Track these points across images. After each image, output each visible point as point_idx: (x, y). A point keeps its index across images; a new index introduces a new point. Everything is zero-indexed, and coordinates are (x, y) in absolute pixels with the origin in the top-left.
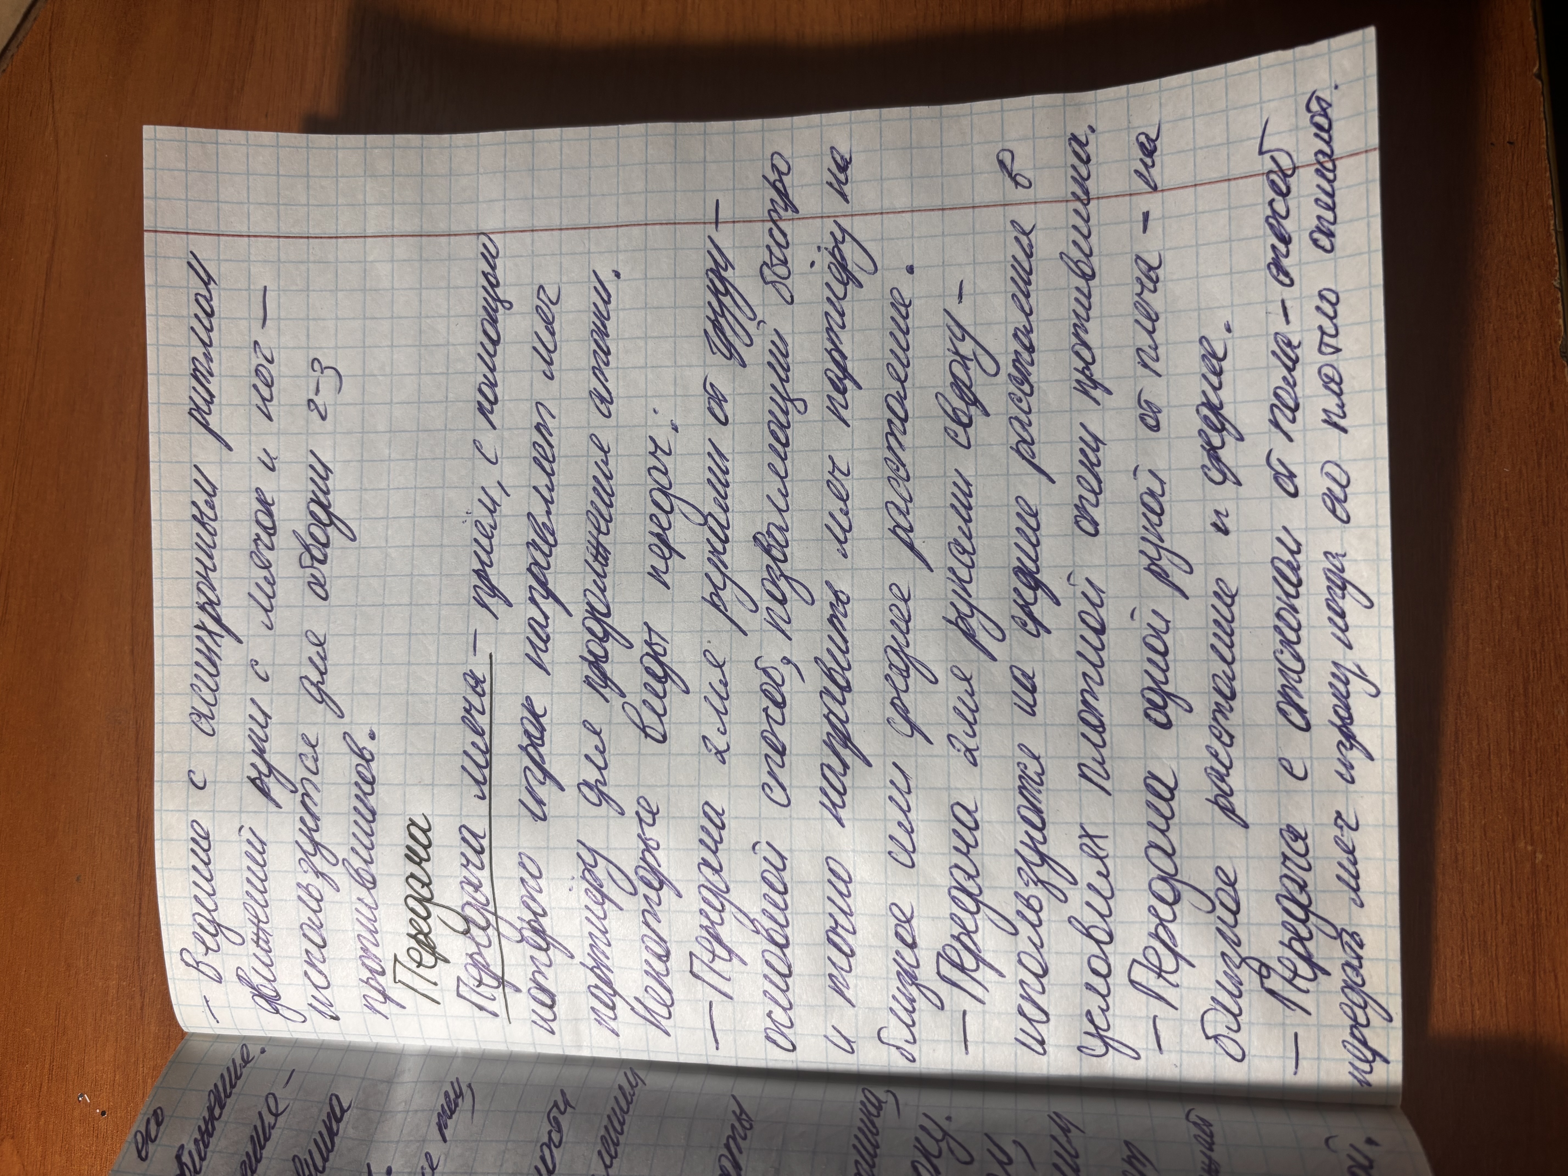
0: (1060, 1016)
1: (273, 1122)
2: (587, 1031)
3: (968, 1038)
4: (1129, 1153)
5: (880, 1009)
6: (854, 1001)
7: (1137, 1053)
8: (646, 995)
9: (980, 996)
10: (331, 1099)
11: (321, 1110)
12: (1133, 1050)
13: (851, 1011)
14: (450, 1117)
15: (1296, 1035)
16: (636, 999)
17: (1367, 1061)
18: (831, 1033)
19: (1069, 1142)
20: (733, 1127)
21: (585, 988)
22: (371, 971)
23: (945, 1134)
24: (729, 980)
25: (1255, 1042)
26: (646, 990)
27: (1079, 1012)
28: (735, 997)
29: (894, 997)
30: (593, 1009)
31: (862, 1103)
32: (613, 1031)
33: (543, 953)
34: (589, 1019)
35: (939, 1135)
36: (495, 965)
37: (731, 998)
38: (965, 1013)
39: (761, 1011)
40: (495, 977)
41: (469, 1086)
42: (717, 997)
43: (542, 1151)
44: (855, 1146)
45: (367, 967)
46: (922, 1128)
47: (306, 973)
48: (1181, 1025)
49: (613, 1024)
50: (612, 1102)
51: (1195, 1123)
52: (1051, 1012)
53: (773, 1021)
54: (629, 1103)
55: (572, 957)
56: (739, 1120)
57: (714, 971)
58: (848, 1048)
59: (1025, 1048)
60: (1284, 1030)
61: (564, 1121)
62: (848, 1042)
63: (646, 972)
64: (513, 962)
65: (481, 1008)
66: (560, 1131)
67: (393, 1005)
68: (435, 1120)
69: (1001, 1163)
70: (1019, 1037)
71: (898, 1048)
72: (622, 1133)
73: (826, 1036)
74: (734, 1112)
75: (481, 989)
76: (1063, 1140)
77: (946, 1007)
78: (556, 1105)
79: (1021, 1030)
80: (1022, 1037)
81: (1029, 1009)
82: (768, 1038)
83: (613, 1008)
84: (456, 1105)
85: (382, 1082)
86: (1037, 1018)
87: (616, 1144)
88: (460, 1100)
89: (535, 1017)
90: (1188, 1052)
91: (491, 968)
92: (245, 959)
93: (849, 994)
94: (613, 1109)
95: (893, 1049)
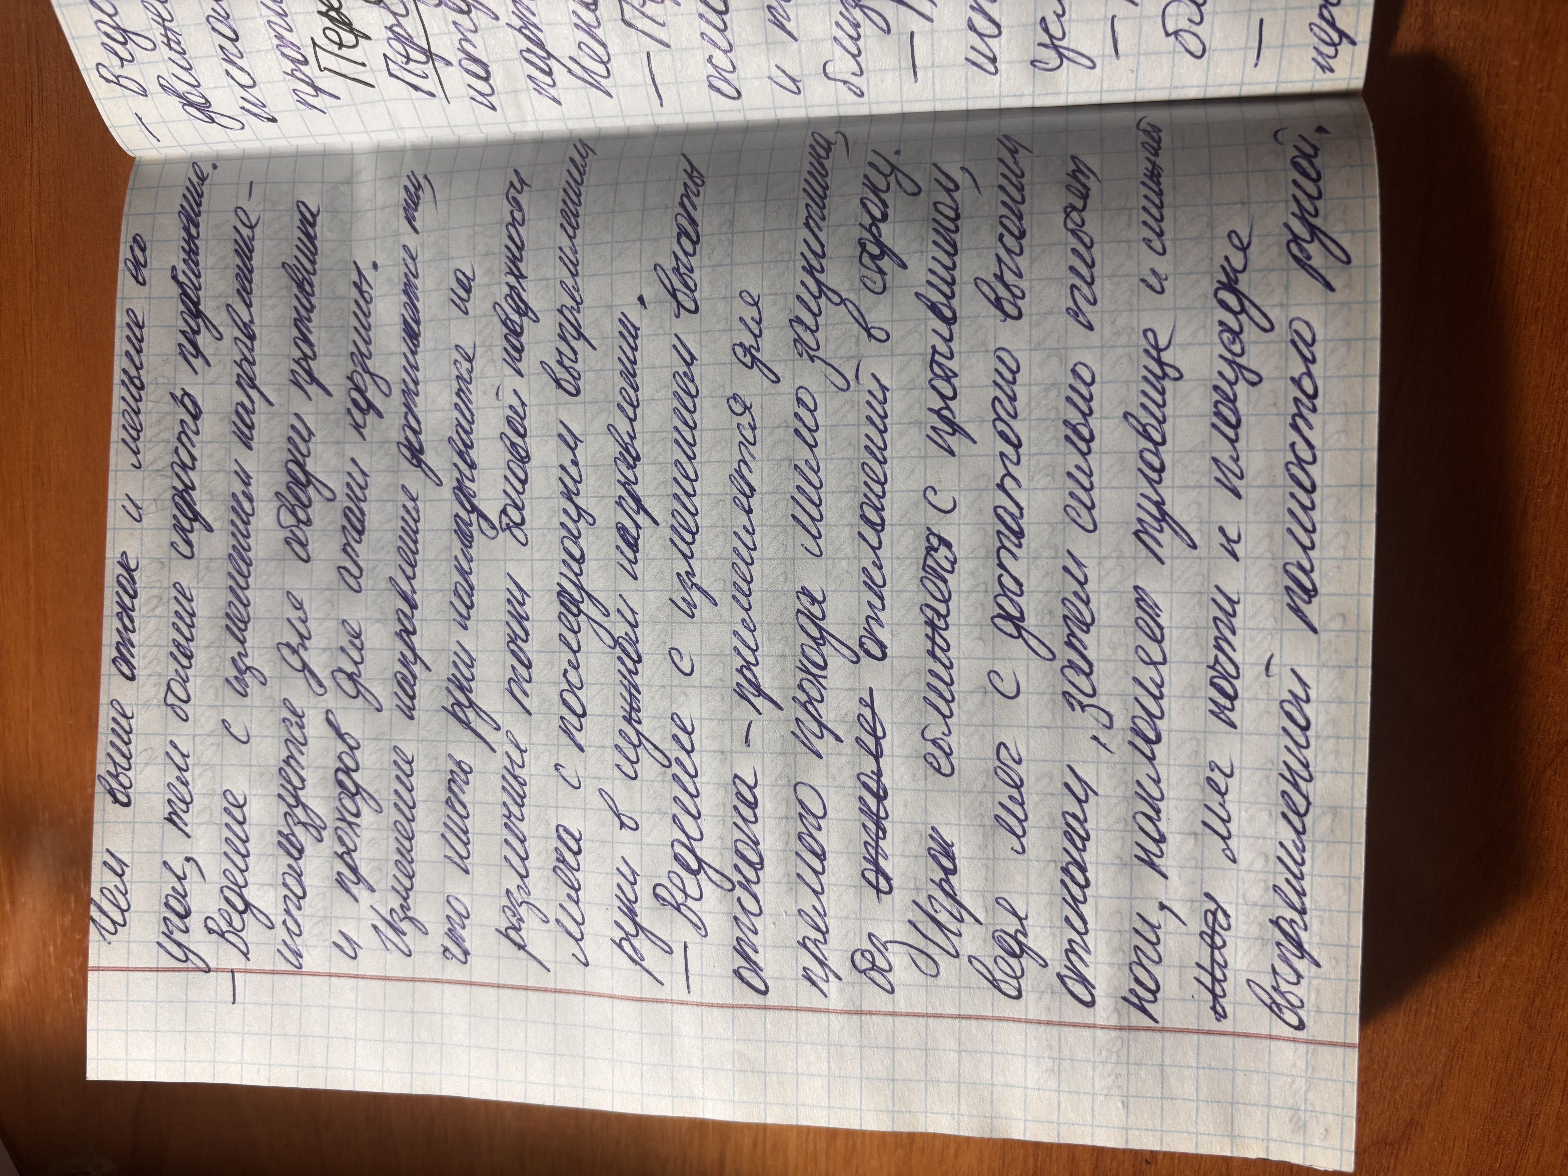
0: (1012, 27)
1: (251, 235)
2: (529, 104)
3: (917, 63)
4: (1074, 167)
5: (823, 40)
6: (796, 34)
7: (1092, 61)
8: (581, 53)
9: (928, 13)
10: (298, 207)
11: (292, 218)
12: (1089, 59)
13: (795, 45)
14: (416, 210)
15: (1261, 21)
16: (571, 58)
17: (1334, 45)
18: (776, 73)
19: (1016, 162)
20: (685, 185)
21: (517, 55)
22: (294, 61)
23: (894, 168)
24: (663, 25)
25: (1218, 34)
26: (580, 47)
27: (1032, 20)
28: (672, 44)
29: (837, 24)
30: (529, 77)
31: (812, 146)
32: (554, 100)
33: (466, 16)
34: (528, 89)
35: (887, 170)
36: (419, 36)
37: (668, 46)
38: (912, 34)
39: (700, 58)
40: (422, 50)
41: (426, 177)
42: (653, 46)
43: (508, 230)
44: (805, 190)
45: (287, 57)
46: (871, 164)
47: (228, 73)
48: (1141, 24)
49: (553, 92)
50: (565, 175)
51: (1144, 131)
52: (1003, 23)
53: (716, 67)
54: (581, 174)
55: (497, 18)
56: (691, 177)
57: (648, 17)
58: (795, 89)
59: (975, 68)
60: (1250, 17)
61: (523, 199)
62: (794, 81)
63: (576, 25)
64: (436, 31)
65: (416, 88)
66: (521, 209)
67: (326, 97)
68: (402, 213)
69: (948, 191)
70: (969, 57)
71: (845, 82)
72: (580, 204)
73: (770, 78)
74: (685, 171)
75: (411, 66)
76: (1010, 161)
77: (893, 30)
78: (512, 185)
79: (972, 47)
80: (973, 56)
81: (981, 23)
82: (711, 86)
83: (550, 73)
84: (418, 197)
85: (342, 183)
86: (988, 32)
87: (576, 215)
88: (420, 192)
89: (472, 93)
90: (1146, 54)
91: (415, 40)
92: (162, 65)
93: (789, 26)
94: (567, 182)
95: (840, 84)
